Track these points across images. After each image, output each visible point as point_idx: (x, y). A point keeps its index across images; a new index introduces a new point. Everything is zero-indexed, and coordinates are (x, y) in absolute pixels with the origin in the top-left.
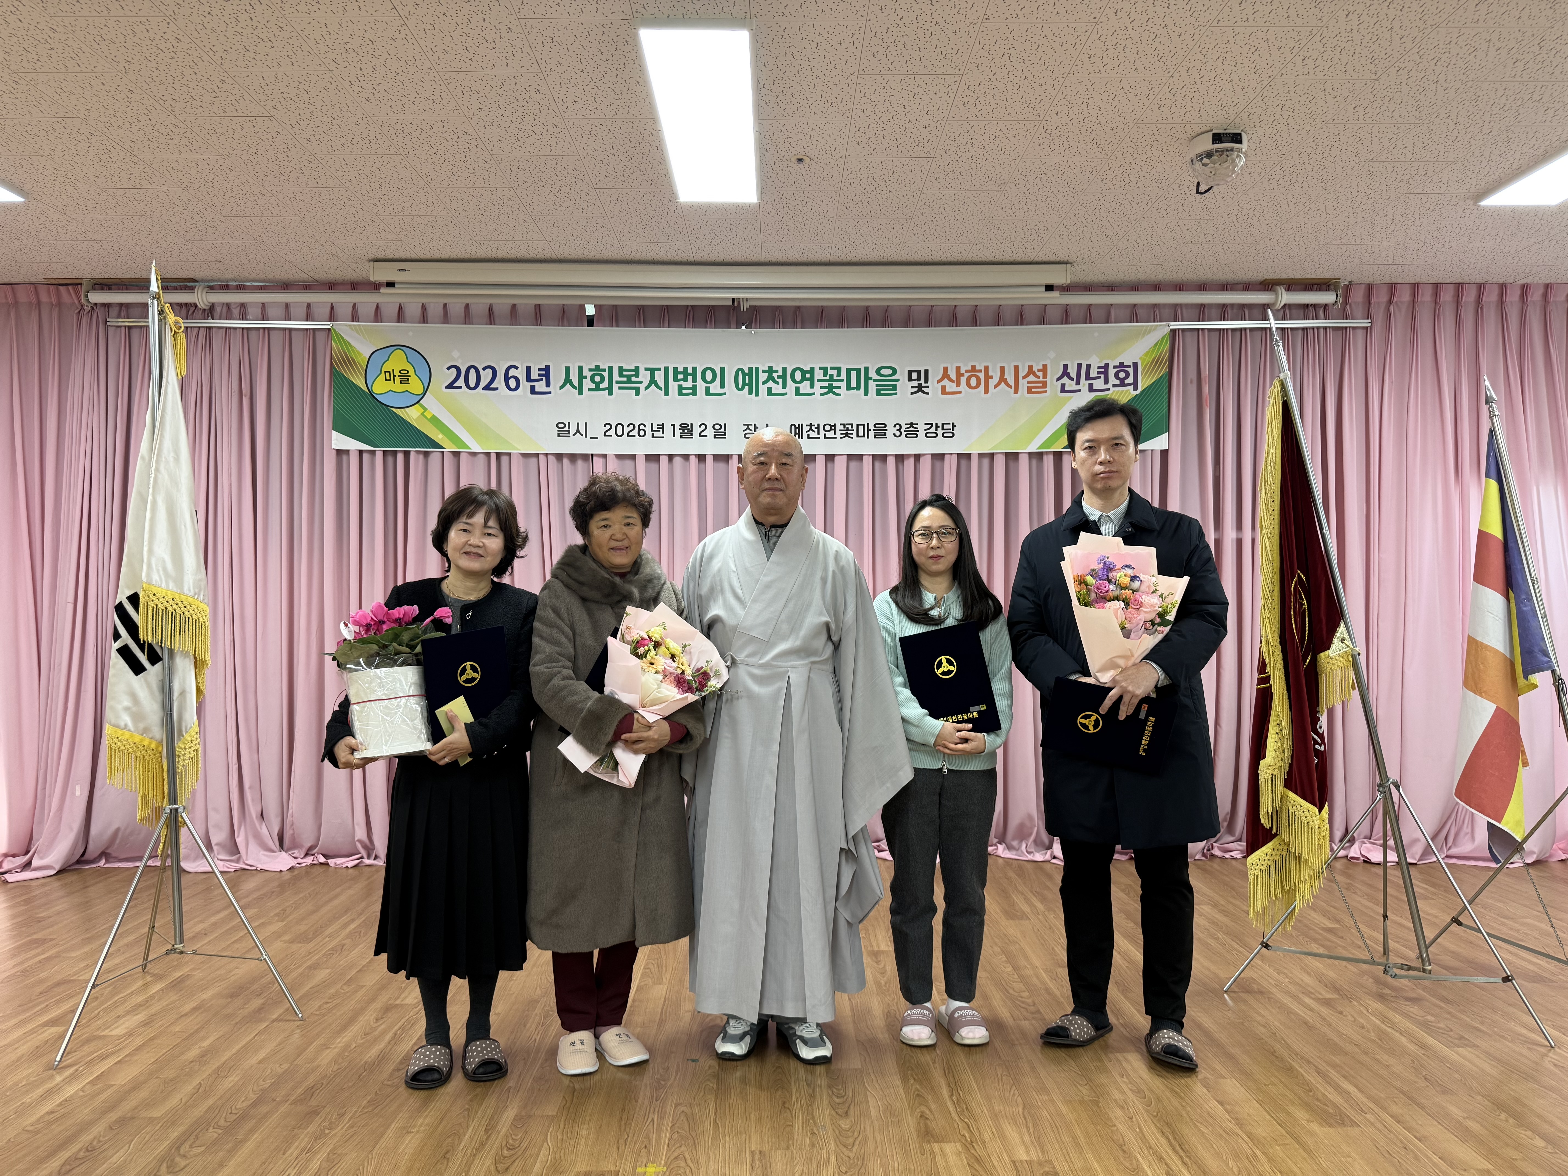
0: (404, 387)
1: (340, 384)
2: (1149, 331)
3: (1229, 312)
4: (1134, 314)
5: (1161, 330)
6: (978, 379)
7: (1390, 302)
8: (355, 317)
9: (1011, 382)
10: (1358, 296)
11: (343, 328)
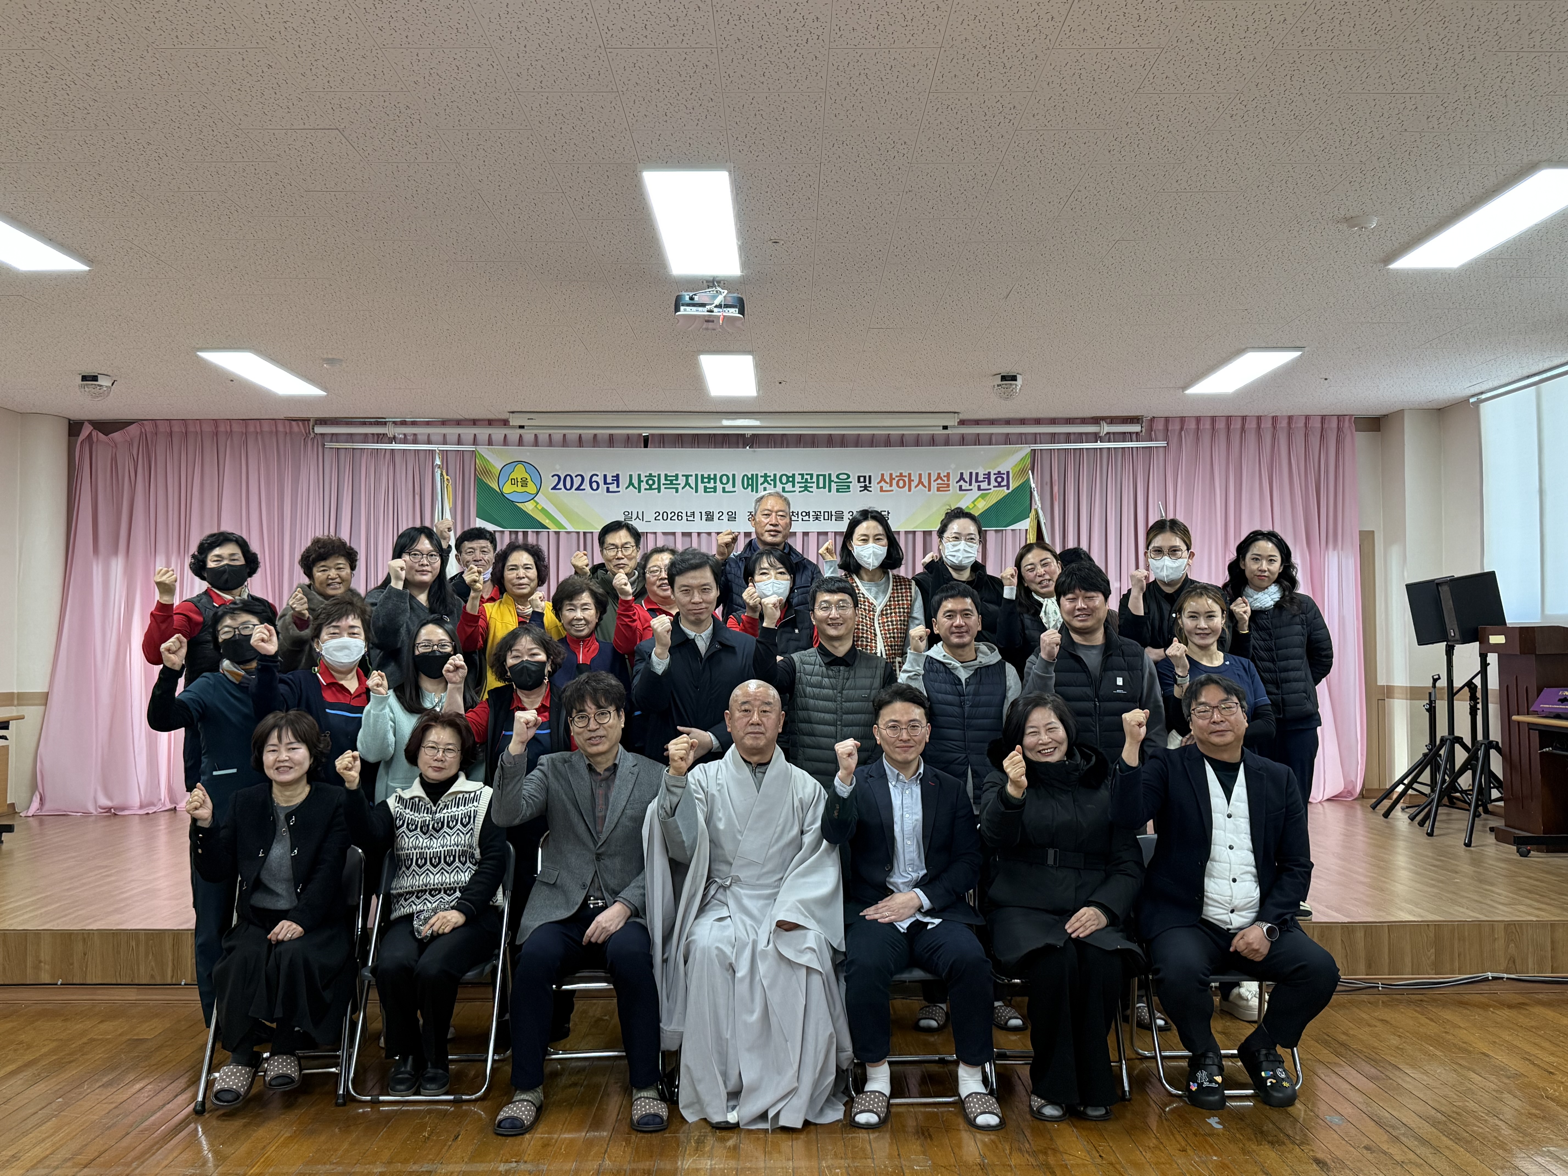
0: (524, 489)
1: (483, 488)
2: (1017, 451)
3: (1072, 437)
4: (1007, 440)
5: (1026, 449)
6: (904, 481)
7: (1182, 429)
8: (490, 443)
9: (926, 484)
10: (1159, 426)
11: (483, 450)
